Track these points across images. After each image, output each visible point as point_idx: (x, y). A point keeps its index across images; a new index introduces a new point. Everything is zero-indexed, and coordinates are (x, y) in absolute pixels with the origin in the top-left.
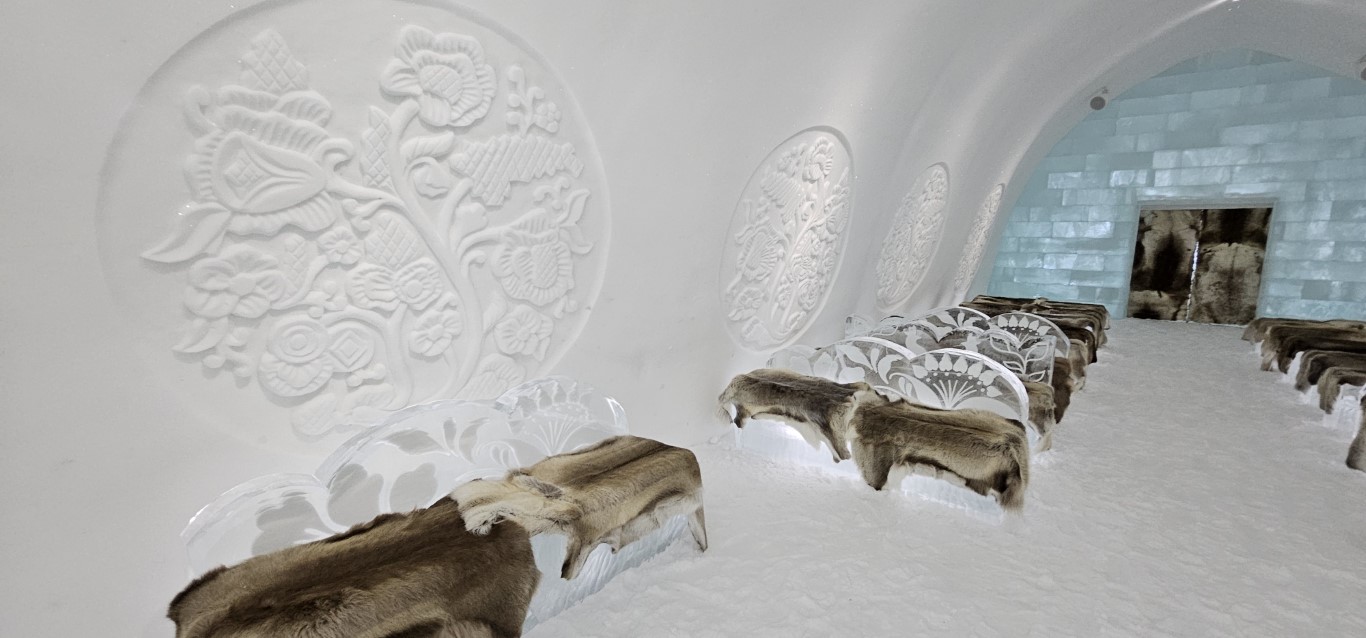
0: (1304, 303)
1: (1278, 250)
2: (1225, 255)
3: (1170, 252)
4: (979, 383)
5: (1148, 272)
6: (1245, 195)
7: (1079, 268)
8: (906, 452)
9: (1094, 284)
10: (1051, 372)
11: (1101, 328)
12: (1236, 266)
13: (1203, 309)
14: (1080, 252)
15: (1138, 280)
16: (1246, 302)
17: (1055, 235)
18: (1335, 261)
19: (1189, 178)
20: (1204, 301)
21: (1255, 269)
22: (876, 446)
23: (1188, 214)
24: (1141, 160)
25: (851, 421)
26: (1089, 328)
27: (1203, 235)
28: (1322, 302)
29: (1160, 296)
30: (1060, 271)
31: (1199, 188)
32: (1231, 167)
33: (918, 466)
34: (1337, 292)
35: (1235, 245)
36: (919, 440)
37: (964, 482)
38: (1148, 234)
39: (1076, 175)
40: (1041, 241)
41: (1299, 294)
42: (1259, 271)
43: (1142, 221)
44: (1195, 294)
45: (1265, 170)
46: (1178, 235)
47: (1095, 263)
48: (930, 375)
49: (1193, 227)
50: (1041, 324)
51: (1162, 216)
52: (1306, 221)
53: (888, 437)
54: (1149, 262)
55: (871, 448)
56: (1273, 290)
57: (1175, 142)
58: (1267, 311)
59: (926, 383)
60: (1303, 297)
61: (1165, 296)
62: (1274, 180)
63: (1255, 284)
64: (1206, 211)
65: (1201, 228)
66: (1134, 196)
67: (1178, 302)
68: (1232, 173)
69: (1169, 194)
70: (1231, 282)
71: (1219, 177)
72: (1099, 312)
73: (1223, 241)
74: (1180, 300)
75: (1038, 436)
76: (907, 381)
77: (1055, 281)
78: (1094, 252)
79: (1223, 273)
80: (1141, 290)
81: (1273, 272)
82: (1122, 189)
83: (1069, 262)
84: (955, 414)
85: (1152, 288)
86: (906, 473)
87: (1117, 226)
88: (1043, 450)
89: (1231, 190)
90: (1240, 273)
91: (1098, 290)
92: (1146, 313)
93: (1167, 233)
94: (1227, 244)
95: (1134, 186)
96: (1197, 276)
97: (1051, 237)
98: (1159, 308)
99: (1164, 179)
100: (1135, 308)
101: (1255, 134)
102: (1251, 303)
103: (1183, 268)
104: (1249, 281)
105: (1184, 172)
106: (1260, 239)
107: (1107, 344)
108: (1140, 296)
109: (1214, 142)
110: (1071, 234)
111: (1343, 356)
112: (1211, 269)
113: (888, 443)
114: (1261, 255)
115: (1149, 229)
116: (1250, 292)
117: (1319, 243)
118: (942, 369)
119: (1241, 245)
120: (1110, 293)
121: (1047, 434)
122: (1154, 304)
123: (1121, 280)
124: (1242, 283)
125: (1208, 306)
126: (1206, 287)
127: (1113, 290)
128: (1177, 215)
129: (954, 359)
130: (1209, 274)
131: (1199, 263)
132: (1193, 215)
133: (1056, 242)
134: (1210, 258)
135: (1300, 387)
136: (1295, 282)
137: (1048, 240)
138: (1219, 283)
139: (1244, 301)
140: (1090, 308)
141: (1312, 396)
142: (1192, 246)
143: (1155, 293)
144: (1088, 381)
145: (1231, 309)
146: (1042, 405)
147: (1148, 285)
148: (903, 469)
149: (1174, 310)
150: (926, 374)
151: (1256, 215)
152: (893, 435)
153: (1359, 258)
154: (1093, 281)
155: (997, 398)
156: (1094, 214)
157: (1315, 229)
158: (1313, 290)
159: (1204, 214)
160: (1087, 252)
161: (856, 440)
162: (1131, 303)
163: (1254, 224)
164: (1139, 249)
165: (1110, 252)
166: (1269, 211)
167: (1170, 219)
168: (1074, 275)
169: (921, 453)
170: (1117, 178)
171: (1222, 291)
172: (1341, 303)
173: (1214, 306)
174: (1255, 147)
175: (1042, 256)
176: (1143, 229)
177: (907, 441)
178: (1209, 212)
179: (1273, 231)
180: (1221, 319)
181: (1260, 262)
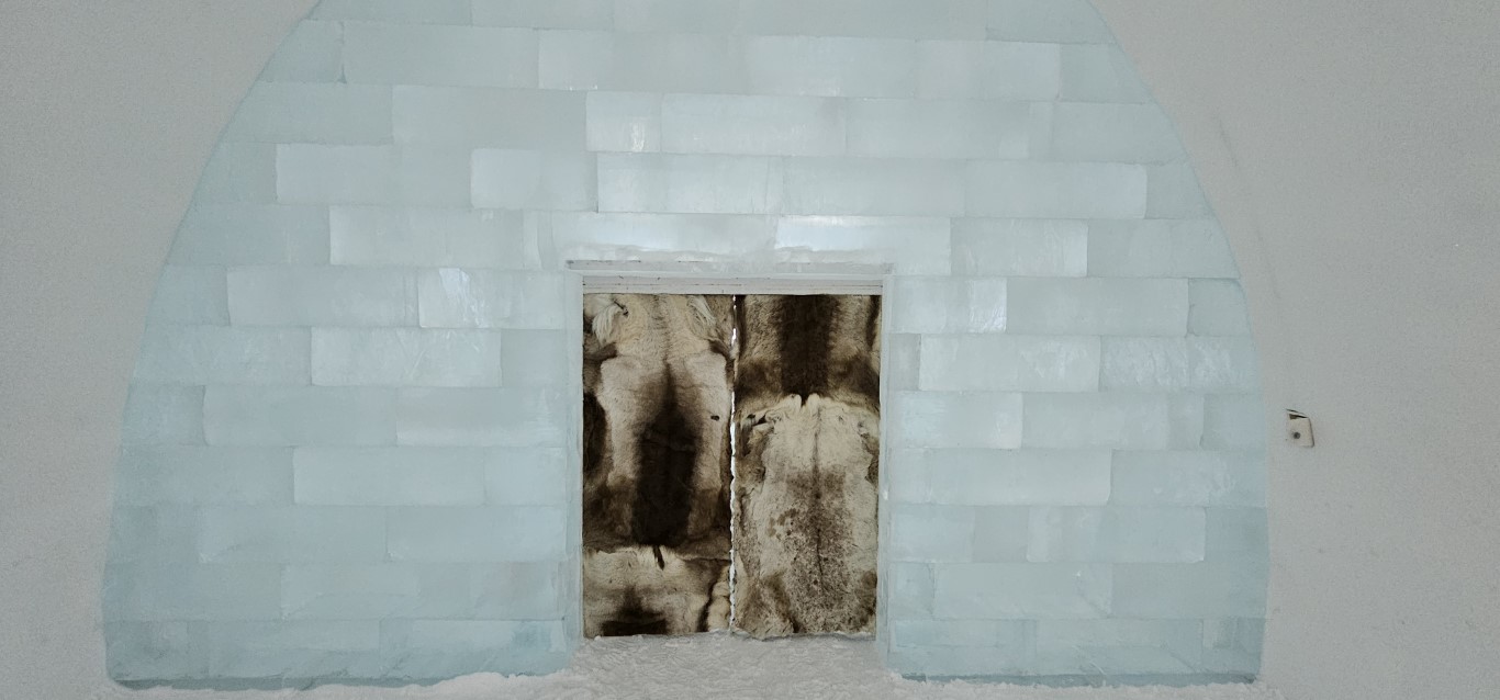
1: (908, 417)
3: (670, 426)
5: (621, 491)
6: (822, 253)
12: (825, 464)
13: (767, 595)
15: (601, 521)
16: (854, 565)
20: (765, 572)
21: (864, 472)
23: (701, 304)
27: (742, 372)
29: (661, 563)
31: (717, 225)
32: (784, 162)
34: (1042, 542)
35: (814, 399)
38: (607, 367)
42: (873, 475)
43: (588, 327)
44: (740, 548)
45: (858, 178)
46: (687, 374)
49: (717, 348)
51: (640, 314)
54: (623, 463)
56: (905, 529)
61: (674, 561)
62: (879, 211)
63: (868, 513)
64: (741, 298)
65: (734, 352)
66: (551, 247)
67: (707, 576)
68: (786, 181)
69: (650, 246)
70: (818, 512)
73: (788, 390)
74: (711, 570)
79: (798, 484)
80: (610, 549)
81: (903, 482)
85: (639, 542)
89: (788, 240)
90: (834, 482)
92: (633, 619)
93: (657, 368)
94: (798, 398)
96: (742, 495)
98: (658, 604)
100: (606, 608)
102: (865, 567)
103: (707, 474)
104: (853, 503)
106: (866, 384)
108: (609, 565)
112: (770, 473)
114: (870, 428)
115: (610, 352)
116: (858, 533)
119: (827, 401)
122: (648, 590)
124: (839, 511)
125: (775, 584)
126: (765, 533)
128: (677, 315)
130: (767, 488)
131: (742, 453)
132: (714, 311)
134: (764, 441)
136: (944, 511)
138: (793, 513)
139: (850, 561)
142: (717, 395)
143: (646, 556)
145: (826, 587)
147: (625, 527)
149: (698, 602)
159: (739, 307)
162: (590, 591)
163: (846, 342)
164: (594, 417)
166: (875, 301)
167: (660, 322)
171: (801, 537)
173: (788, 583)
174: (831, 109)
176: (596, 358)
178: (749, 303)
179: (889, 363)
180: (805, 618)
181: (872, 449)
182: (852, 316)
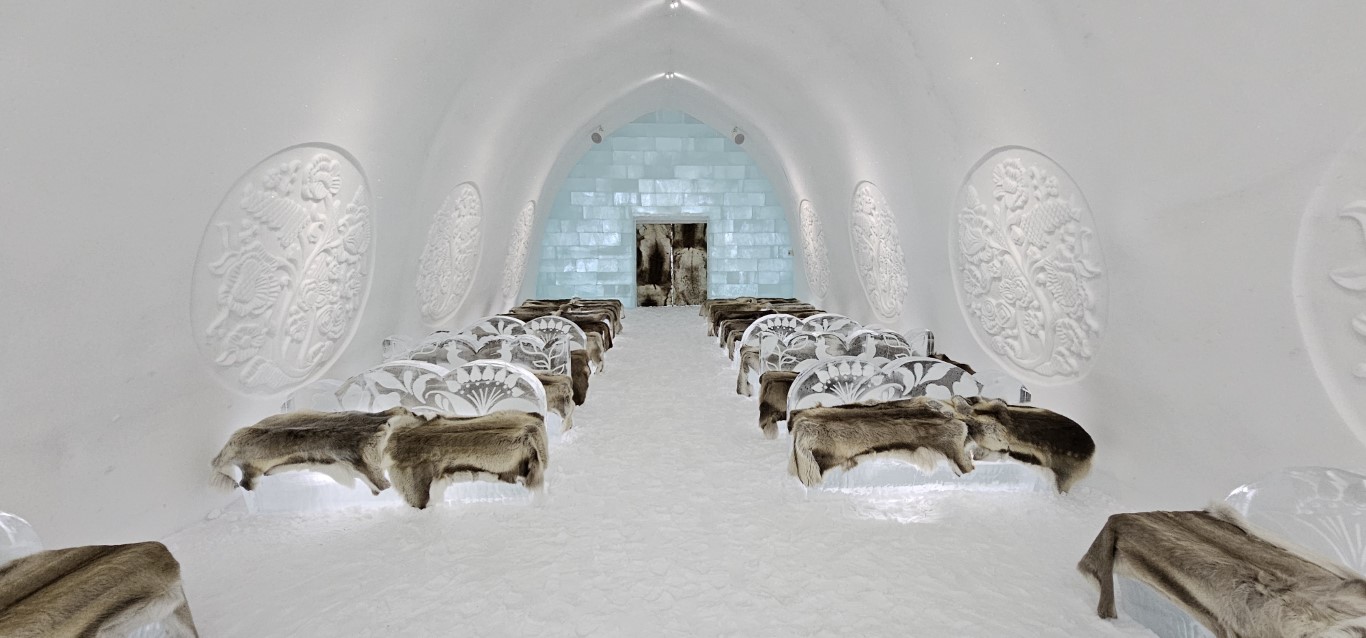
0: (728, 287)
1: (713, 252)
2: (690, 256)
3: (657, 255)
4: (505, 387)
5: (646, 271)
6: (692, 214)
7: (601, 270)
8: (442, 465)
9: (613, 283)
10: (569, 366)
11: (616, 319)
12: (694, 264)
13: (681, 296)
14: (601, 257)
15: (641, 278)
16: (702, 289)
17: (582, 244)
18: (739, 258)
19: (662, 201)
20: (680, 290)
21: (703, 266)
22: (414, 468)
23: (664, 226)
24: (630, 186)
25: (386, 450)
26: (606, 321)
27: (674, 242)
28: (736, 286)
29: (655, 289)
30: (588, 273)
31: (668, 208)
32: (683, 194)
33: (457, 475)
34: (742, 279)
35: (691, 249)
36: (454, 451)
37: (497, 477)
38: (642, 241)
39: (591, 194)
40: (572, 249)
41: (726, 282)
42: (706, 267)
43: (638, 232)
44: (674, 285)
45: (700, 197)
46: (661, 243)
47: (613, 267)
48: (463, 388)
49: (668, 237)
50: (565, 324)
51: (650, 229)
52: (723, 233)
53: (424, 456)
54: (646, 264)
55: (409, 470)
56: (714, 279)
57: (650, 174)
58: (712, 295)
59: (461, 395)
60: (728, 283)
61: (658, 288)
62: (705, 204)
63: (705, 276)
64: (673, 225)
65: (672, 238)
66: (631, 213)
67: (666, 292)
68: (683, 198)
69: (652, 212)
70: (693, 276)
71: (676, 200)
72: (614, 307)
73: (685, 247)
74: (667, 290)
75: (562, 419)
76: (443, 397)
77: (587, 282)
78: (610, 257)
79: (688, 269)
80: (643, 285)
81: (712, 267)
82: (622, 207)
83: (593, 266)
84: (485, 419)
85: (650, 283)
86: (447, 485)
87: (623, 235)
88: (566, 430)
89: (685, 210)
90: (696, 269)
91: (617, 287)
92: (649, 302)
93: (654, 241)
94: (687, 249)
95: (629, 205)
96: (674, 272)
97: (579, 246)
98: (655, 298)
99: (647, 199)
100: (642, 299)
101: (692, 172)
102: (704, 289)
103: (666, 267)
104: (702, 273)
105: (658, 196)
106: (704, 245)
107: (623, 331)
108: (643, 289)
109: (671, 176)
110: (593, 243)
111: (738, 322)
112: (681, 267)
113: (425, 461)
114: (705, 255)
115: (643, 238)
116: (702, 281)
117: (731, 247)
118: (473, 380)
119: (694, 249)
120: (624, 288)
121: (567, 416)
122: (652, 295)
123: (630, 279)
124: (698, 276)
125: (683, 293)
126: (680, 281)
127: (626, 286)
128: (658, 228)
129: (482, 369)
130: (680, 270)
131: (674, 262)
132: (667, 228)
133: (583, 249)
134: (679, 259)
135: (722, 346)
136: (722, 273)
137: (577, 249)
138: (687, 276)
139: (701, 288)
140: (610, 303)
141: (726, 351)
142: (668, 248)
143: (652, 286)
144: (606, 363)
145: (695, 294)
146: (561, 394)
147: (647, 280)
148: (442, 481)
149: (664, 298)
150: (460, 387)
151: (699, 227)
152: (428, 452)
153: (749, 256)
154: (612, 279)
155: (521, 397)
156: (607, 227)
157: (728, 238)
158: (732, 278)
159: (673, 227)
160: (606, 257)
161: (392, 467)
162: (639, 295)
163: (699, 235)
164: (639, 253)
165: (621, 257)
166: (706, 225)
167: (654, 230)
168: (600, 276)
169: (457, 462)
170: (619, 197)
171: (689, 282)
172: (744, 286)
173: (686, 293)
174: (694, 181)
175: (574, 262)
176: (640, 239)
177: (443, 455)
178: (675, 226)
179: (709, 239)
180: (690, 301)
181: (705, 261)
182: (700, 228)
